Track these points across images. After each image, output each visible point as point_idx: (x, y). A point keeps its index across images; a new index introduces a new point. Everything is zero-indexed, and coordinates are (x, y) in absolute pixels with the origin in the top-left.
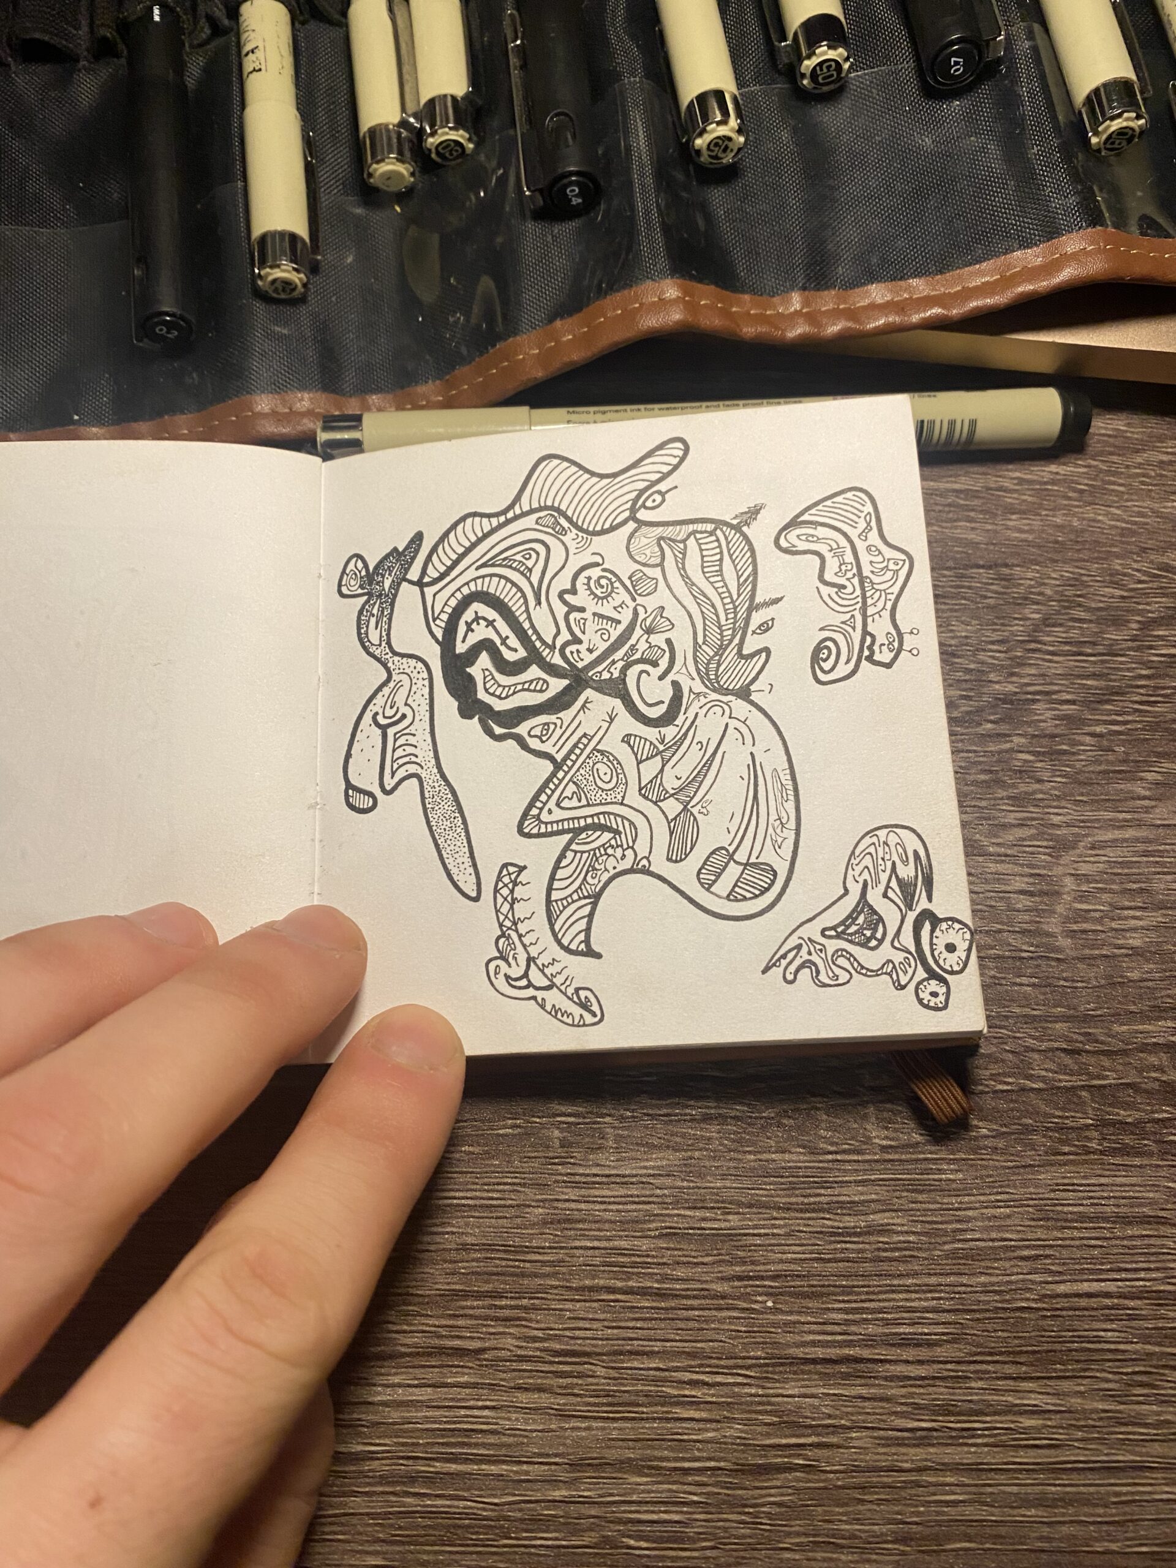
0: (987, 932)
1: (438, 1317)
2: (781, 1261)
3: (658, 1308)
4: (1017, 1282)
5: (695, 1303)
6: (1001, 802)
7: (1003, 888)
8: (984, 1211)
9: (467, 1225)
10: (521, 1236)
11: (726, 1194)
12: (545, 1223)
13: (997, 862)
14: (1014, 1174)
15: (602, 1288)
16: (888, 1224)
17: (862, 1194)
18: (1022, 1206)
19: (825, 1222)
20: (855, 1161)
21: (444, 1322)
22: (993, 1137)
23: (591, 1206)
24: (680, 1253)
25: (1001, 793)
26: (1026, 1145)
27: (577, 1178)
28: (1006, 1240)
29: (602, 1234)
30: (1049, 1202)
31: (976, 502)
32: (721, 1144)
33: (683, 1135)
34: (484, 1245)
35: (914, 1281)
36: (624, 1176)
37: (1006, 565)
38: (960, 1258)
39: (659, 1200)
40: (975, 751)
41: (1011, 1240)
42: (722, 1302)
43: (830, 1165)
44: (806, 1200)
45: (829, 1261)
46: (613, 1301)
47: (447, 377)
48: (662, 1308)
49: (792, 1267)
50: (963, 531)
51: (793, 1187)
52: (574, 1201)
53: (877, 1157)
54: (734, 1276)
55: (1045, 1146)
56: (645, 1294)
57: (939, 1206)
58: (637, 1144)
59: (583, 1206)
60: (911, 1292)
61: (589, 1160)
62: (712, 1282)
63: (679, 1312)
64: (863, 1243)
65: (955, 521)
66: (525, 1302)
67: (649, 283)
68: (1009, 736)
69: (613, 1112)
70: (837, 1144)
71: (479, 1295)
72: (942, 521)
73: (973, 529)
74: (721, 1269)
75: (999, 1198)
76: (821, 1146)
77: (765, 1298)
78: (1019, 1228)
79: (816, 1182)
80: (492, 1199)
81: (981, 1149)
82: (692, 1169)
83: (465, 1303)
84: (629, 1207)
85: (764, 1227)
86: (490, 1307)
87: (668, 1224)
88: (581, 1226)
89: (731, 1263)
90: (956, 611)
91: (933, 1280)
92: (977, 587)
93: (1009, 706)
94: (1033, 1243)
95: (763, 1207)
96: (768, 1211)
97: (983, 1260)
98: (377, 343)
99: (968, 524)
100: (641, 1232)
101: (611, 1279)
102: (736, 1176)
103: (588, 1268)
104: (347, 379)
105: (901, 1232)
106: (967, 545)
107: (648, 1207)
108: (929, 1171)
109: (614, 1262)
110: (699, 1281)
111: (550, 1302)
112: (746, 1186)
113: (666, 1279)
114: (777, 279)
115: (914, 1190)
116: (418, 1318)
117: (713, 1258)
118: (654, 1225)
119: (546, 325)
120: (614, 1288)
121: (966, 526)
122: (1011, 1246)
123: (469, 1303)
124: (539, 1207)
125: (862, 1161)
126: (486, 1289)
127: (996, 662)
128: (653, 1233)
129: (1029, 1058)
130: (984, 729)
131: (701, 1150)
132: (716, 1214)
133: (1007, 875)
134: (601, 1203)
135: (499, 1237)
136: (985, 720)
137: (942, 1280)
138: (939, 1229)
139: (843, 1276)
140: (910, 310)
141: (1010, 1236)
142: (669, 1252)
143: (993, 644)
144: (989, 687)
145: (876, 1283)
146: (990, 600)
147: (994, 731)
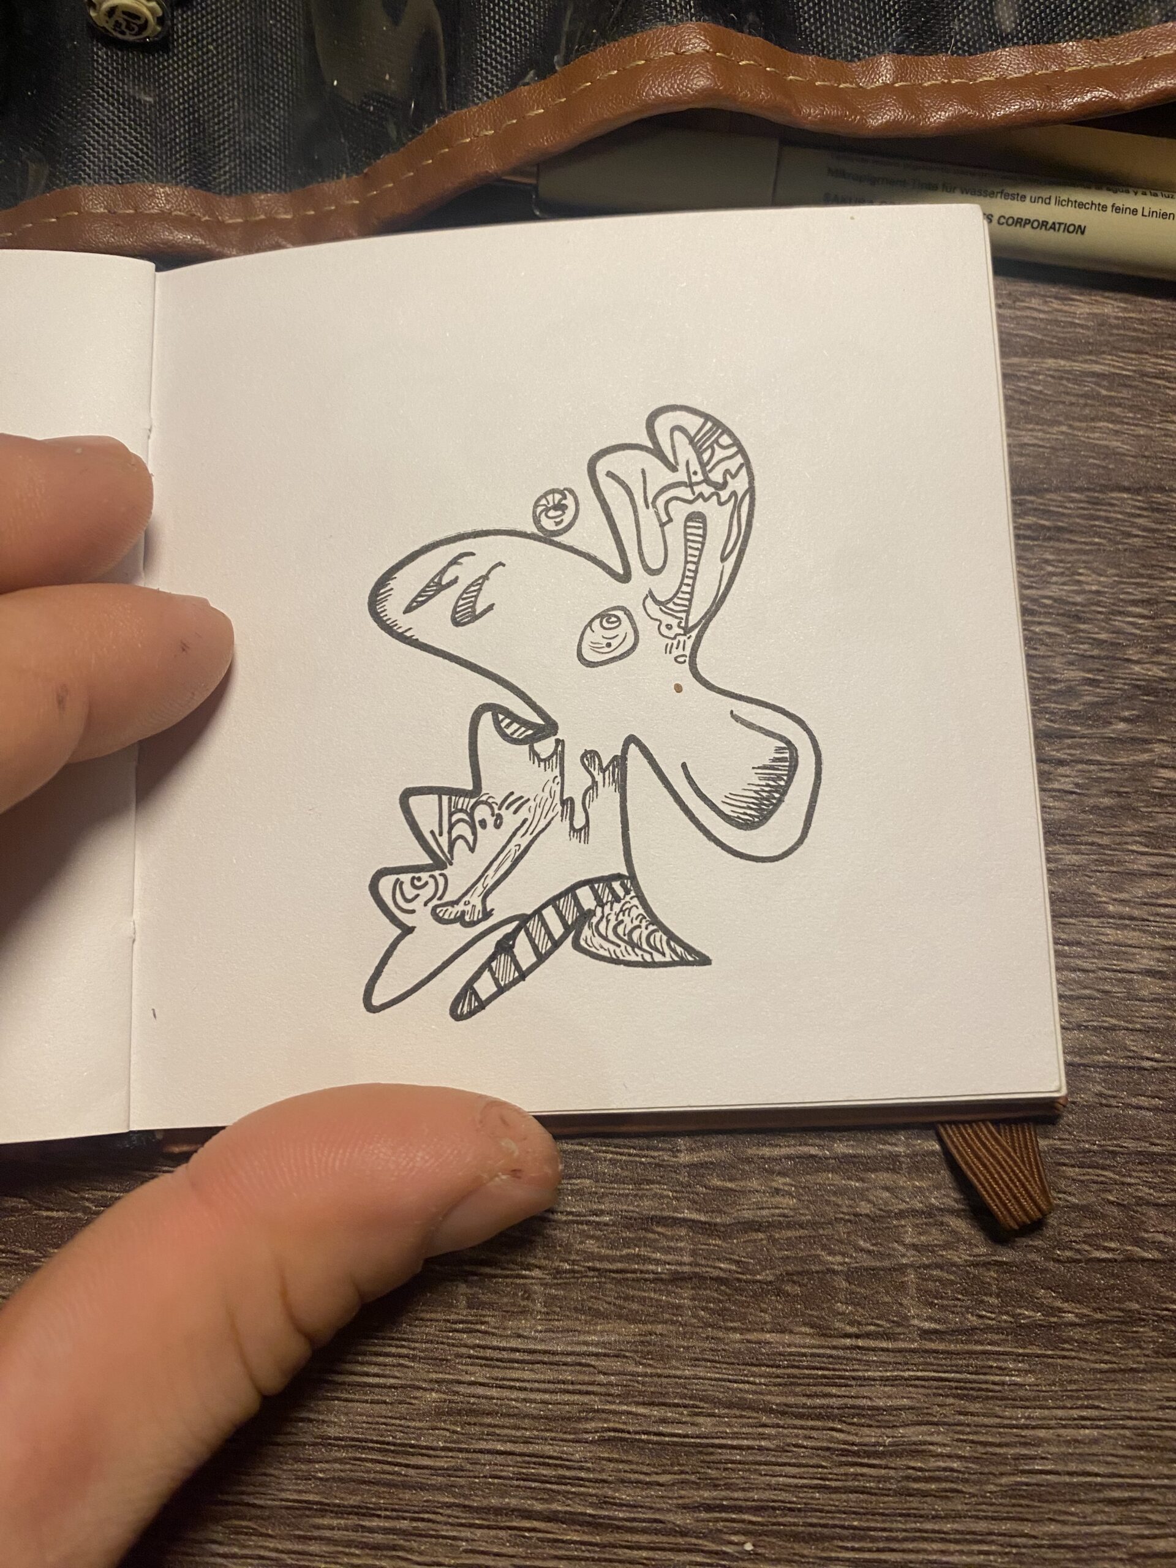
0: (1095, 1028)
1: (282, 1538)
2: (770, 1487)
4: (1099, 1535)
5: (643, 1539)
6: (1129, 839)
7: (1125, 965)
8: (1062, 1431)
10: (404, 1430)
11: (697, 1387)
12: (440, 1414)
13: (1117, 927)
14: (1108, 1381)
15: (513, 1510)
16: (925, 1443)
17: (889, 1397)
18: (1116, 1427)
19: (835, 1434)
20: (883, 1350)
21: (289, 1546)
22: (1079, 1325)
23: (506, 1393)
24: (627, 1467)
25: (1131, 826)
26: (1129, 1342)
27: (489, 1353)
28: (1090, 1474)
29: (519, 1434)
30: (1155, 1424)
31: (1125, 393)
32: (694, 1316)
33: (642, 1300)
34: (353, 1439)
35: (956, 1526)
36: (554, 1353)
37: (1161, 489)
38: (1023, 1497)
39: (603, 1390)
40: (1099, 763)
41: (1097, 1475)
42: (680, 1540)
43: (848, 1353)
44: (809, 1402)
45: (836, 1490)
46: (529, 1530)
47: (365, 171)
48: (596, 1545)
49: (783, 1496)
50: (1102, 434)
51: (791, 1383)
52: (482, 1384)
53: (915, 1345)
54: (702, 1505)
55: (1154, 1342)
56: (574, 1522)
57: (998, 1420)
58: (576, 1309)
59: (494, 1392)
60: (950, 1541)
61: (504, 1329)
62: (668, 1511)
63: (620, 1551)
64: (886, 1467)
65: (1093, 420)
66: (404, 1524)
67: (662, 28)
68: (1146, 741)
69: (544, 1262)
70: (859, 1323)
71: (340, 1511)
72: (1074, 419)
73: (1117, 432)
74: (683, 1493)
75: (1084, 1413)
76: (837, 1325)
77: (742, 1538)
78: (1110, 1459)
79: (825, 1377)
80: (367, 1375)
81: (1065, 1342)
82: (651, 1348)
83: (319, 1521)
84: (559, 1397)
85: (746, 1436)
86: (357, 1528)
87: (611, 1425)
89: (697, 1486)
91: (982, 1526)
92: (1118, 519)
93: (1152, 699)
94: (1128, 1480)
95: (748, 1408)
96: (755, 1415)
97: (1054, 1502)
98: (274, 117)
99: (1111, 426)
100: (575, 1433)
101: (528, 1498)
102: (709, 1361)
103: (496, 1481)
104: (227, 168)
105: (941, 1455)
106: (1107, 456)
107: (585, 1399)
108: (988, 1370)
109: (532, 1474)
110: (651, 1508)
111: (439, 1527)
112: (726, 1376)
113: (605, 1502)
114: (860, 34)
115: (965, 1395)
116: (253, 1538)
117: (673, 1476)
118: (593, 1425)
119: (507, 91)
120: (531, 1511)
121: (1108, 428)
122: (1096, 1484)
123: (326, 1521)
124: (432, 1390)
125: (893, 1351)
126: (351, 1502)
127: (1138, 632)
128: (590, 1437)
129: (1142, 1214)
130: (1114, 731)
131: (665, 1322)
132: (682, 1414)
133: (1130, 946)
134: (520, 1389)
135: (374, 1429)
136: (1116, 717)
137: (995, 1527)
138: (995, 1454)
139: (854, 1513)
140: (1059, 90)
141: (1096, 1470)
142: (612, 1465)
143: (1137, 606)
144: (1126, 668)
145: (900, 1526)
146: (1135, 540)
147: (1128, 735)
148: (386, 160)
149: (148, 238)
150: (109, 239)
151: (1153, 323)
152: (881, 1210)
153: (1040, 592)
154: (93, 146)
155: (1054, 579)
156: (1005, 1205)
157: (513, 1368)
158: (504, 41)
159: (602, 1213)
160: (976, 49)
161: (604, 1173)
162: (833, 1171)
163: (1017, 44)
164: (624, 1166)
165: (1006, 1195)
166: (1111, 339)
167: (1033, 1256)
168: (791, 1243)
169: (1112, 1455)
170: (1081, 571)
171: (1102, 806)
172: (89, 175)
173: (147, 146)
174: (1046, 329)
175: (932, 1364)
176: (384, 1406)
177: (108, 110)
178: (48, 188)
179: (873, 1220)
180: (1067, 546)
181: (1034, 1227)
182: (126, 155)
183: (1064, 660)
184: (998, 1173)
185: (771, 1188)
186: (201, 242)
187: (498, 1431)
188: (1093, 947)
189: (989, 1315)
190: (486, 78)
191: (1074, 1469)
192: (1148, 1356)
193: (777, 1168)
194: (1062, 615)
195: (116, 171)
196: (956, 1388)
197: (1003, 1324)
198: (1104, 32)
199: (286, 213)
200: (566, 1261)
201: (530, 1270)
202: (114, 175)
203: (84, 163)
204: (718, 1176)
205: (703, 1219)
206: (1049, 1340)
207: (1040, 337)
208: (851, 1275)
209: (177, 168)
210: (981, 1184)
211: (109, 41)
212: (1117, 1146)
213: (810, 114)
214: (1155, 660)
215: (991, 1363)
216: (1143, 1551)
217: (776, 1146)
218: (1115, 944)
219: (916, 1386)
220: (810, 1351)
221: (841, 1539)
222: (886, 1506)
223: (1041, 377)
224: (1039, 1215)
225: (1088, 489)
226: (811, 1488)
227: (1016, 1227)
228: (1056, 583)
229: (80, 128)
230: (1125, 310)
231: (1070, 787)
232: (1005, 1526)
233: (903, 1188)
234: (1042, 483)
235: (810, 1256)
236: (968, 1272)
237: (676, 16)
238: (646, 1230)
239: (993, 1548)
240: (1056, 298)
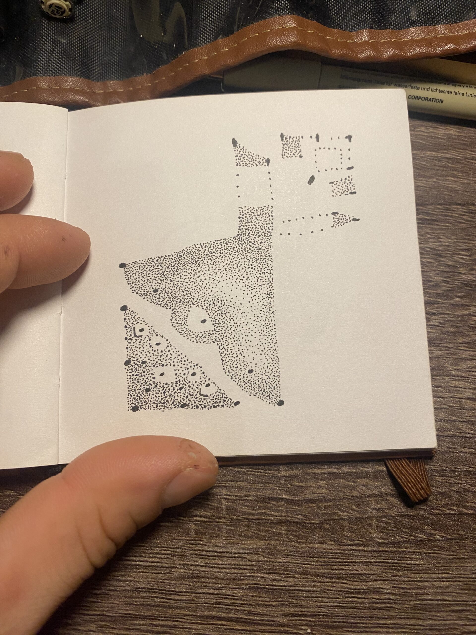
0: (447, 421)
1: (119, 629)
2: (317, 607)
3: (245, 630)
4: (449, 625)
5: (267, 628)
6: (461, 345)
7: (459, 396)
8: (434, 583)
9: (139, 577)
10: (170, 585)
11: (288, 566)
12: (184, 578)
13: (456, 380)
14: (453, 563)
15: (214, 617)
16: (380, 588)
17: (365, 570)
18: (456, 581)
19: (343, 585)
20: (363, 551)
22: (442, 540)
23: (211, 569)
24: (260, 599)
25: (461, 340)
26: (461, 547)
27: (204, 553)
28: (446, 600)
29: (216, 586)
30: (471, 580)
31: (459, 166)
32: (287, 537)
33: (266, 531)
34: (148, 588)
35: (392, 622)
36: (230, 553)
37: (473, 204)
38: (419, 610)
39: (250, 568)
40: (448, 314)
41: (448, 601)
42: (282, 628)
43: (348, 552)
44: (333, 572)
45: (344, 608)
46: (220, 625)
47: (154, 72)
49: (323, 610)
50: (450, 182)
51: (326, 564)
52: (201, 566)
53: (376, 549)
54: (290, 614)
55: (471, 547)
56: (239, 622)
57: (409, 579)
58: (239, 535)
59: (206, 569)
60: (389, 628)
61: (210, 543)
62: (277, 616)
64: (364, 598)
65: (446, 176)
66: (170, 623)
67: (276, 16)
68: (467, 306)
69: (226, 516)
70: (353, 540)
71: (144, 618)
72: (438, 176)
73: (455, 181)
74: (283, 609)
75: (443, 576)
76: (344, 541)
77: (306, 627)
78: (453, 594)
79: (339, 562)
80: (154, 562)
81: (436, 547)
82: (269, 551)
83: (135, 622)
84: (232, 571)
85: (308, 586)
86: (150, 625)
87: (254, 582)
88: (204, 580)
89: (288, 606)
90: (443, 230)
91: (402, 622)
92: (456, 216)
93: (470, 288)
94: (461, 603)
95: (309, 575)
96: (312, 577)
97: (431, 611)
98: (116, 50)
99: (453, 179)
100: (239, 585)
101: (220, 612)
102: (294, 556)
103: (207, 605)
104: (97, 70)
105: (386, 593)
106: (451, 191)
107: (243, 571)
108: (405, 559)
109: (222, 602)
110: (270, 616)
111: (183, 624)
112: (300, 562)
113: (251, 613)
114: (355, 21)
115: (396, 569)
116: (108, 629)
117: (278, 603)
118: (246, 582)
119: (213, 41)
120: (221, 617)
121: (452, 179)
122: (448, 604)
123: (137, 622)
124: (181, 568)
125: (367, 551)
126: (148, 614)
127: (464, 262)
128: (245, 587)
129: (466, 496)
130: (454, 301)
131: (275, 540)
132: (282, 577)
133: (461, 388)
134: (217, 568)
135: (157, 584)
136: (455, 296)
137: (408, 622)
138: (408, 593)
139: (352, 617)
140: (435, 45)
141: (448, 599)
142: (254, 598)
143: (463, 251)
144: (459, 276)
145: (370, 622)
146: (463, 225)
147: (460, 303)
148: (162, 68)
149: (65, 99)
150: (49, 98)
151: (470, 138)
152: (362, 494)
153: (426, 245)
154: (42, 60)
155: (431, 240)
156: (413, 492)
157: (213, 559)
158: (211, 21)
159: (249, 496)
160: (401, 28)
161: (251, 480)
162: (343, 478)
163: (418, 25)
164: (259, 477)
165: (413, 488)
166: (453, 144)
167: (423, 513)
168: (326, 508)
169: (454, 593)
170: (441, 237)
171: (450, 332)
172: (41, 72)
173: (64, 61)
174: (427, 139)
175: (383, 556)
176: (161, 575)
177: (49, 46)
178: (23, 77)
179: (359, 498)
180: (436, 227)
181: (424, 501)
182: (56, 64)
183: (435, 273)
184: (410, 479)
185: (318, 485)
186: (86, 100)
187: (207, 585)
188: (446, 388)
189: (405, 536)
190: (204, 36)
191: (439, 598)
192: (468, 553)
193: (320, 477)
194: (434, 255)
195: (52, 71)
196: (392, 566)
197: (412, 540)
198: (453, 21)
199: (121, 89)
200: (235, 515)
201: (220, 519)
202: (51, 72)
203: (39, 67)
204: (296, 481)
205: (290, 498)
206: (429, 547)
207: (425, 143)
208: (350, 520)
209: (77, 70)
210: (404, 484)
211: (49, 18)
212: (456, 468)
213: (335, 53)
214: (471, 273)
215: (406, 556)
216: (466, 631)
217: (320, 468)
218: (455, 387)
219: (376, 565)
220: (333, 551)
221: (346, 627)
222: (364, 614)
223: (425, 159)
224: (426, 496)
225: (444, 204)
226: (334, 607)
227: (417, 501)
228: (431, 242)
229: (37, 53)
230: (459, 132)
231: (437, 324)
232: (412, 622)
233: (371, 485)
234: (426, 201)
235: (334, 513)
236: (397, 519)
237: (282, 12)
238: (268, 503)
239: (407, 630)
240: (431, 127)
